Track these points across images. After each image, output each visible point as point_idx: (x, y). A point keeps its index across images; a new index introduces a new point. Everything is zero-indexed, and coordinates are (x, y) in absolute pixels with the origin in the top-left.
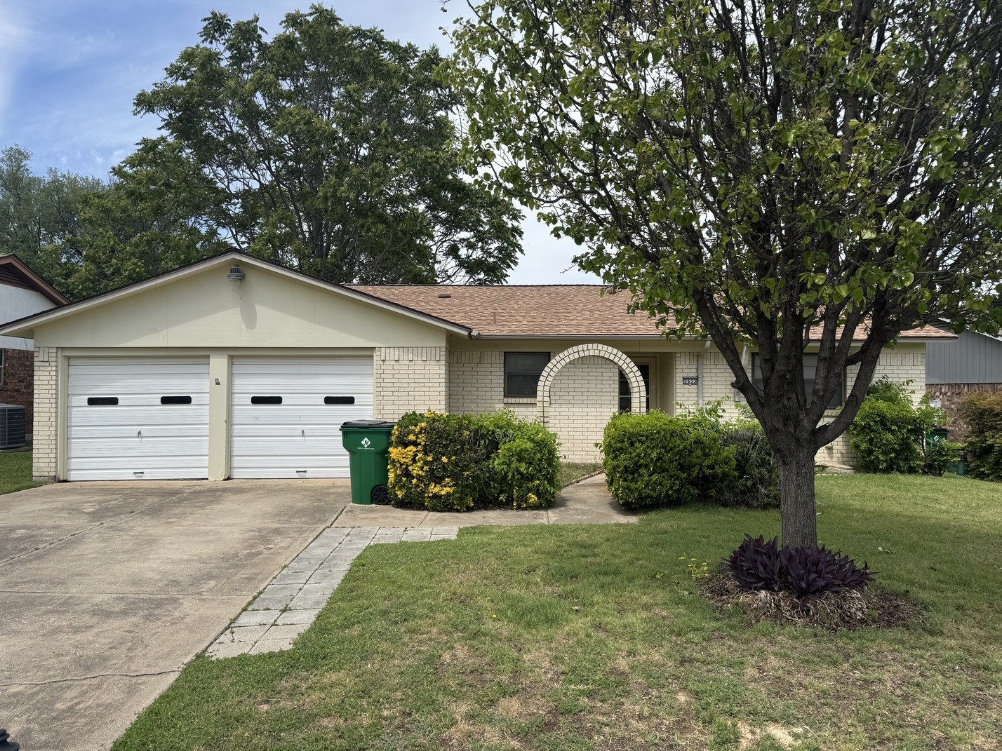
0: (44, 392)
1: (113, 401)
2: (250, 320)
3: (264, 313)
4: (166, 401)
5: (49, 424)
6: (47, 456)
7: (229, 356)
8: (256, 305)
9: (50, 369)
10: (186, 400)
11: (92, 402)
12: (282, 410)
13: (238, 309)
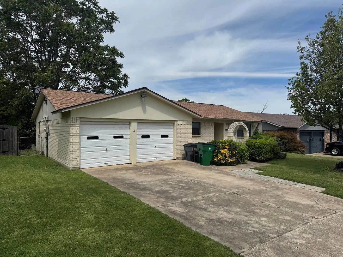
0: (75, 135)
1: (97, 138)
2: (145, 111)
3: (149, 109)
4: (115, 137)
5: (77, 147)
6: (76, 159)
7: (137, 122)
8: (147, 107)
9: (77, 126)
10: (122, 137)
11: (89, 138)
12: (150, 140)
13: (141, 107)
